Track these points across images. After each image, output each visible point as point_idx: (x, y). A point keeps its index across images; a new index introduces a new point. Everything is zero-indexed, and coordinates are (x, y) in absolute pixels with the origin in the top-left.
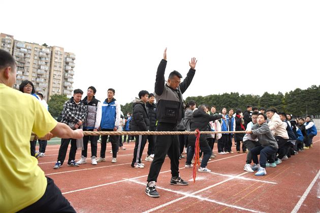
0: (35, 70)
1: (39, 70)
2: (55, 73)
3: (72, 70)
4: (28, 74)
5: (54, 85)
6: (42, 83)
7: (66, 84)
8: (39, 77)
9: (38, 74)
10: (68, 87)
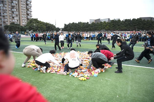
0: (10, 4)
1: (12, 4)
2: (22, 5)
3: (30, 4)
4: (6, 6)
5: (22, 13)
6: (15, 12)
7: (28, 12)
8: (13, 8)
9: (12, 6)
10: (30, 14)
